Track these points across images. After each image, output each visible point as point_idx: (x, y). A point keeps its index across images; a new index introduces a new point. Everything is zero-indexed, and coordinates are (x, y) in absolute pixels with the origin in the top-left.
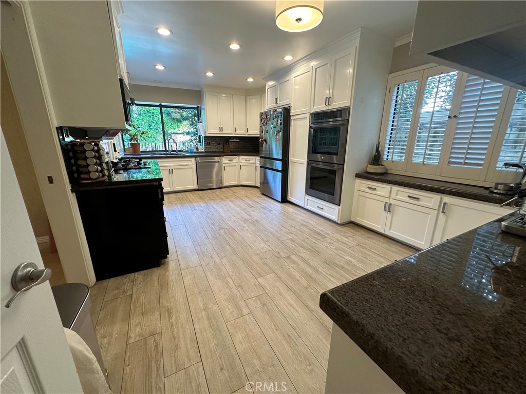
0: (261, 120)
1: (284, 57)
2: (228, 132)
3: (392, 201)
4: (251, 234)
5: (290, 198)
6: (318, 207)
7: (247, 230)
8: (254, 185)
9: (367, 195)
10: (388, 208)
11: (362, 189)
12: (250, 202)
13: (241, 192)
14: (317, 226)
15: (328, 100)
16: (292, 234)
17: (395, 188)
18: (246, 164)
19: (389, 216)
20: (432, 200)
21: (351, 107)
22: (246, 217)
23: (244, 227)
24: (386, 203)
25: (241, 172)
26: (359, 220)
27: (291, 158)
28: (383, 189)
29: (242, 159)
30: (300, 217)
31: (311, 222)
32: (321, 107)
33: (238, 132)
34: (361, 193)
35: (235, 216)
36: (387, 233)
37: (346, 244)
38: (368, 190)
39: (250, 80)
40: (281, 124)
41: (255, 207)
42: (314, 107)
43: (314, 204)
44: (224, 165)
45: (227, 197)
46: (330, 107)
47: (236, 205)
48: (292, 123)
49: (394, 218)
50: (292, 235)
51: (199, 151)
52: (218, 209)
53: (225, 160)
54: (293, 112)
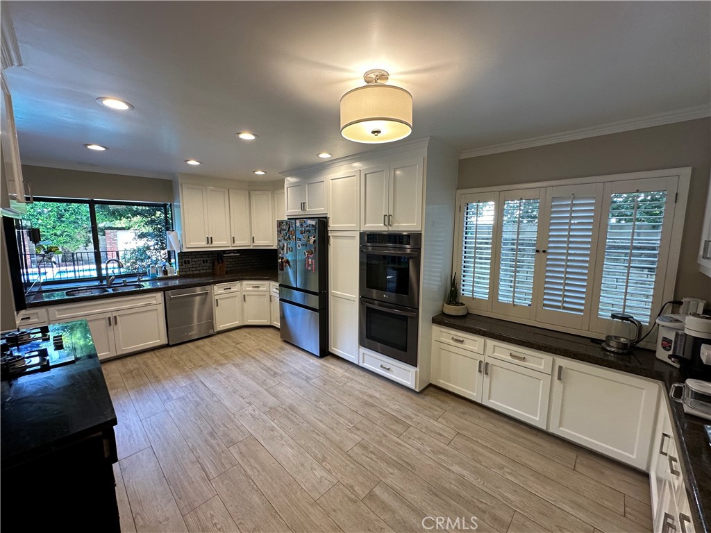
0: (280, 232)
1: (319, 154)
2: (222, 243)
3: (488, 360)
5: (334, 349)
6: (381, 366)
8: (269, 324)
9: (451, 348)
10: (484, 368)
11: (443, 339)
12: (269, 364)
13: (249, 340)
14: (388, 403)
15: (388, 219)
16: (359, 430)
17: (491, 343)
18: (254, 293)
19: (487, 379)
20: (541, 361)
21: (423, 233)
22: (272, 401)
23: (272, 429)
24: (481, 362)
25: (245, 305)
26: (442, 383)
27: (332, 291)
28: (474, 343)
29: (247, 286)
30: (358, 387)
31: (377, 395)
32: (378, 226)
33: (237, 243)
34: (443, 346)
36: (484, 403)
37: (441, 435)
38: (452, 342)
39: (259, 173)
40: (315, 241)
41: (281, 373)
42: (365, 224)
43: (374, 361)
44: (216, 297)
45: (226, 357)
46: (390, 229)
47: (246, 373)
48: (332, 241)
49: (493, 383)
50: (359, 433)
51: (169, 275)
52: (215, 391)
53: (218, 290)
54: (332, 225)
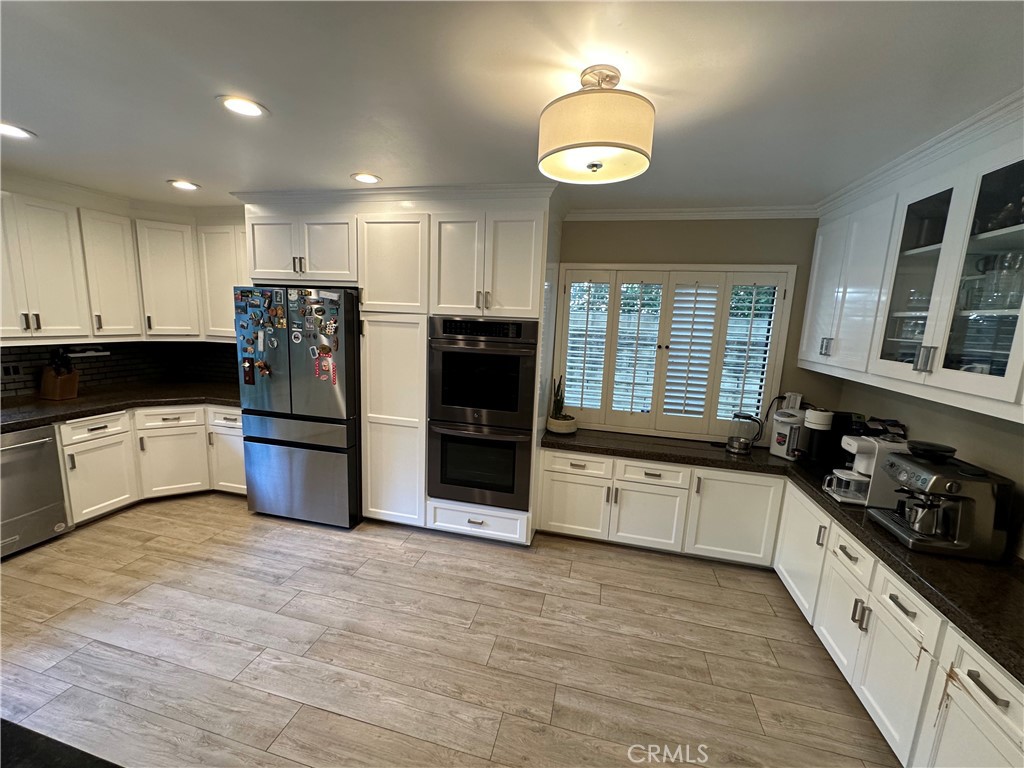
1: (357, 174)
2: (65, 327)
3: (618, 485)
4: (396, 695)
5: (371, 510)
6: (470, 522)
7: (367, 685)
9: (569, 478)
10: (613, 496)
11: (557, 467)
12: (253, 563)
14: (497, 571)
15: (484, 299)
16: (482, 624)
17: (621, 462)
18: (168, 432)
19: (615, 509)
20: (678, 475)
21: (541, 323)
22: (304, 629)
23: (340, 678)
24: (609, 488)
26: (555, 526)
27: (369, 414)
28: (601, 467)
29: (148, 419)
30: (440, 561)
31: (476, 565)
32: (463, 308)
33: (108, 329)
34: (557, 476)
35: (261, 649)
36: (613, 538)
38: (569, 469)
39: (183, 185)
40: (336, 329)
41: (288, 573)
42: (439, 303)
43: (455, 515)
46: (487, 313)
47: (210, 593)
48: (367, 328)
49: (622, 512)
50: (486, 628)
54: (367, 303)
